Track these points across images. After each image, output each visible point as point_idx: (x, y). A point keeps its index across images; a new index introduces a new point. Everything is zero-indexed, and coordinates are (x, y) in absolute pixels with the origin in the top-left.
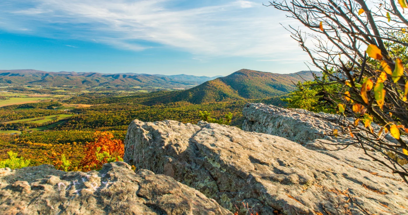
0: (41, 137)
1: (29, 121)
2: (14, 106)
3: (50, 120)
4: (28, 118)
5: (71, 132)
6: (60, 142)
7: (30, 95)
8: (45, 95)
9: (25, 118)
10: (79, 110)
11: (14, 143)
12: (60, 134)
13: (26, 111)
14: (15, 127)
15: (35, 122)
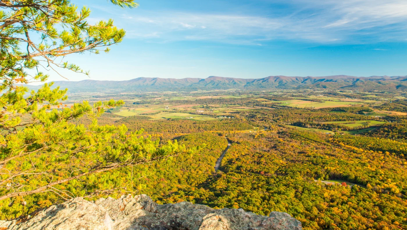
0: (352, 140)
1: (341, 123)
2: (329, 109)
3: (361, 125)
4: (340, 120)
5: (383, 140)
6: (371, 148)
7: (342, 99)
8: (356, 100)
9: (337, 120)
10: (392, 118)
11: (328, 141)
12: (372, 141)
13: (338, 114)
14: (329, 128)
15: (346, 125)
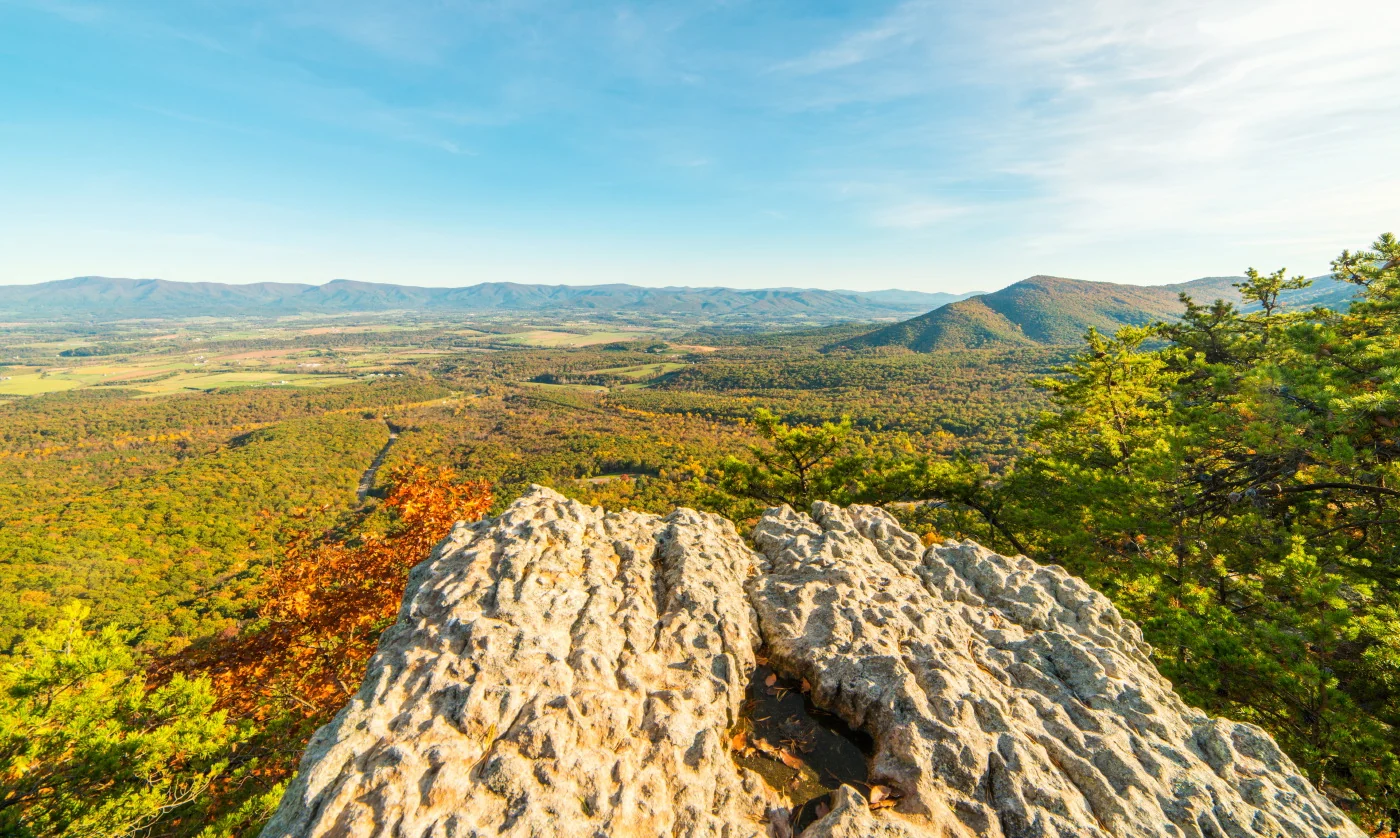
0: (638, 399)
1: (619, 371)
2: (600, 346)
3: (652, 371)
4: (618, 366)
5: (684, 394)
6: (667, 410)
7: (621, 328)
8: (643, 328)
9: (614, 366)
10: (697, 356)
11: (599, 406)
12: (667, 397)
13: (616, 354)
14: (600, 380)
15: (629, 374)
